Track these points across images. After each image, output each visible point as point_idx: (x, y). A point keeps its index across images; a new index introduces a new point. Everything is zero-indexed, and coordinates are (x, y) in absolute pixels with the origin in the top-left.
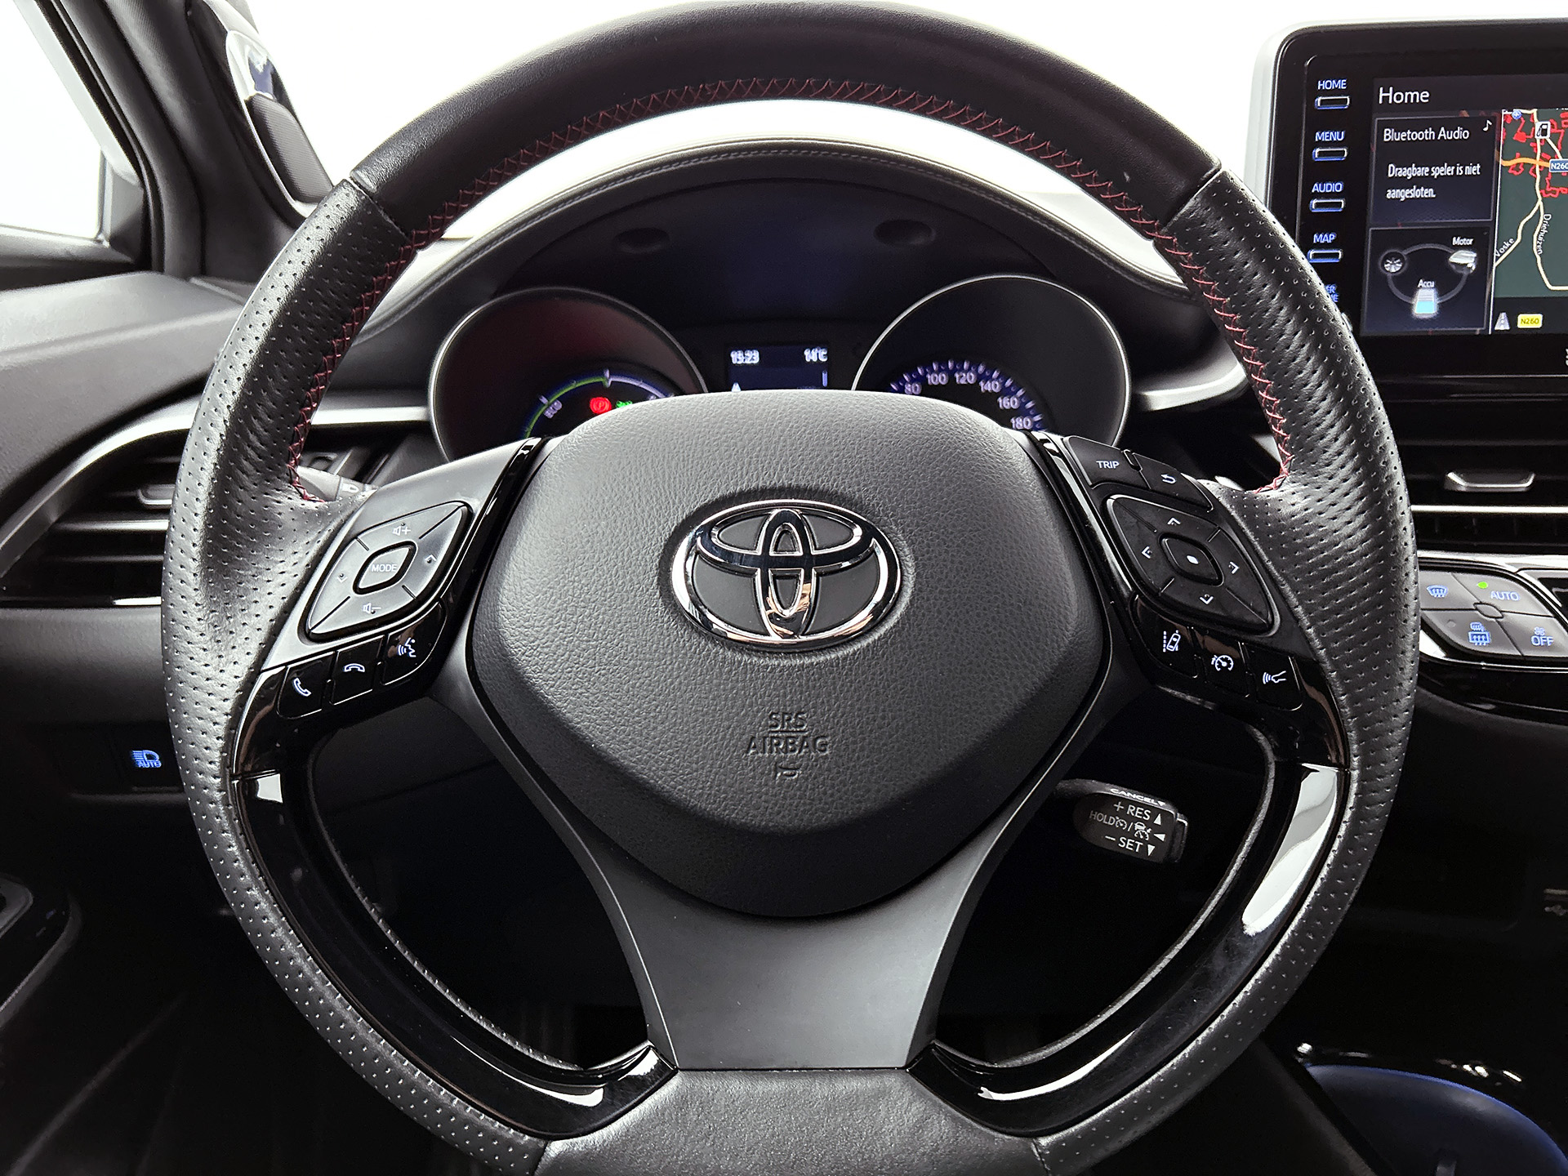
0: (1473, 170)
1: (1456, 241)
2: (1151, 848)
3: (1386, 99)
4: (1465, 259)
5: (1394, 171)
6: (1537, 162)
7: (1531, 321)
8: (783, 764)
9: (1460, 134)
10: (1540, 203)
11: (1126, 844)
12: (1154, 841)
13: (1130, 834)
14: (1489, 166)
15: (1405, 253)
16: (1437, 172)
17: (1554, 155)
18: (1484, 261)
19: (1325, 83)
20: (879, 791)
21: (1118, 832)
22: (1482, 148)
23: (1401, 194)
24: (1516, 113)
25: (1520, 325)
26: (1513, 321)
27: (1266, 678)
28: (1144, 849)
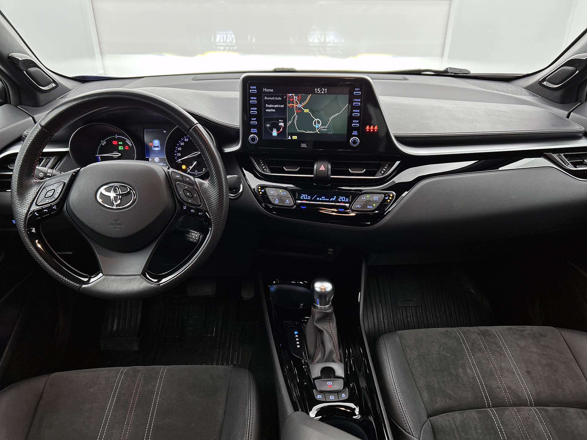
0: (283, 106)
1: (280, 121)
2: (195, 240)
3: (265, 90)
4: (282, 124)
5: (267, 105)
6: (295, 105)
7: (295, 137)
8: (116, 227)
9: (280, 99)
10: (296, 113)
11: (191, 240)
12: (196, 239)
13: (192, 238)
14: (285, 106)
15: (270, 123)
16: (276, 106)
17: (298, 104)
18: (285, 125)
19: (252, 87)
20: (132, 232)
21: (190, 238)
22: (284, 102)
23: (269, 110)
24: (290, 95)
25: (293, 138)
26: (291, 137)
27: (199, 214)
28: (194, 240)
